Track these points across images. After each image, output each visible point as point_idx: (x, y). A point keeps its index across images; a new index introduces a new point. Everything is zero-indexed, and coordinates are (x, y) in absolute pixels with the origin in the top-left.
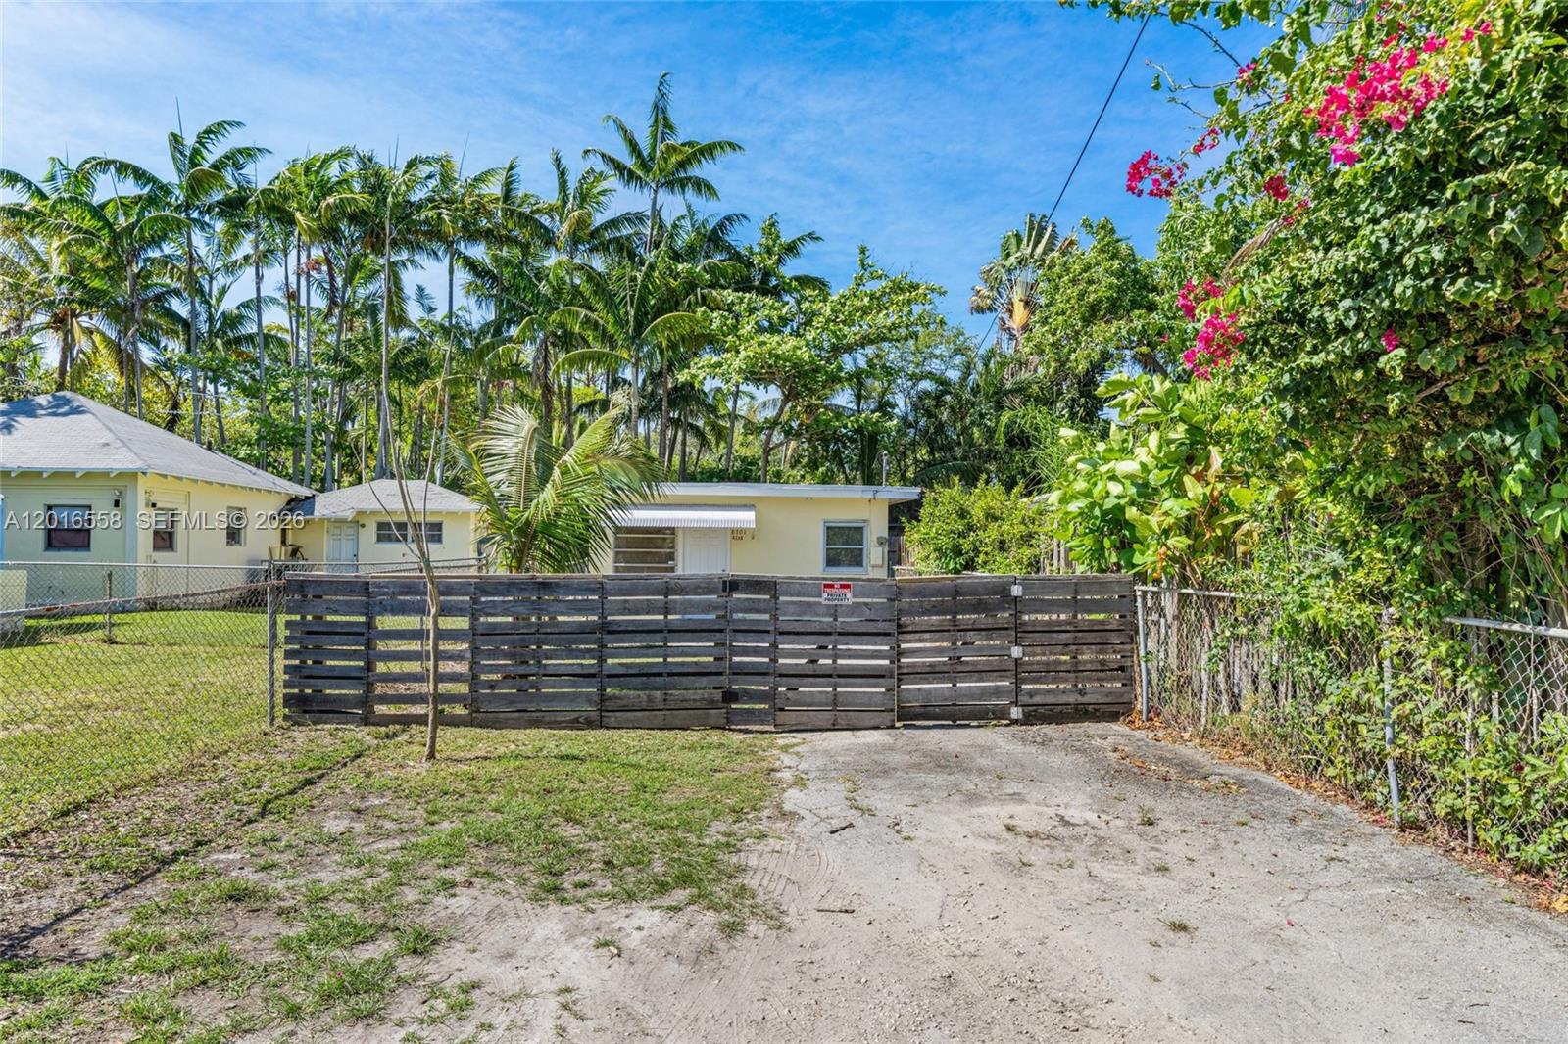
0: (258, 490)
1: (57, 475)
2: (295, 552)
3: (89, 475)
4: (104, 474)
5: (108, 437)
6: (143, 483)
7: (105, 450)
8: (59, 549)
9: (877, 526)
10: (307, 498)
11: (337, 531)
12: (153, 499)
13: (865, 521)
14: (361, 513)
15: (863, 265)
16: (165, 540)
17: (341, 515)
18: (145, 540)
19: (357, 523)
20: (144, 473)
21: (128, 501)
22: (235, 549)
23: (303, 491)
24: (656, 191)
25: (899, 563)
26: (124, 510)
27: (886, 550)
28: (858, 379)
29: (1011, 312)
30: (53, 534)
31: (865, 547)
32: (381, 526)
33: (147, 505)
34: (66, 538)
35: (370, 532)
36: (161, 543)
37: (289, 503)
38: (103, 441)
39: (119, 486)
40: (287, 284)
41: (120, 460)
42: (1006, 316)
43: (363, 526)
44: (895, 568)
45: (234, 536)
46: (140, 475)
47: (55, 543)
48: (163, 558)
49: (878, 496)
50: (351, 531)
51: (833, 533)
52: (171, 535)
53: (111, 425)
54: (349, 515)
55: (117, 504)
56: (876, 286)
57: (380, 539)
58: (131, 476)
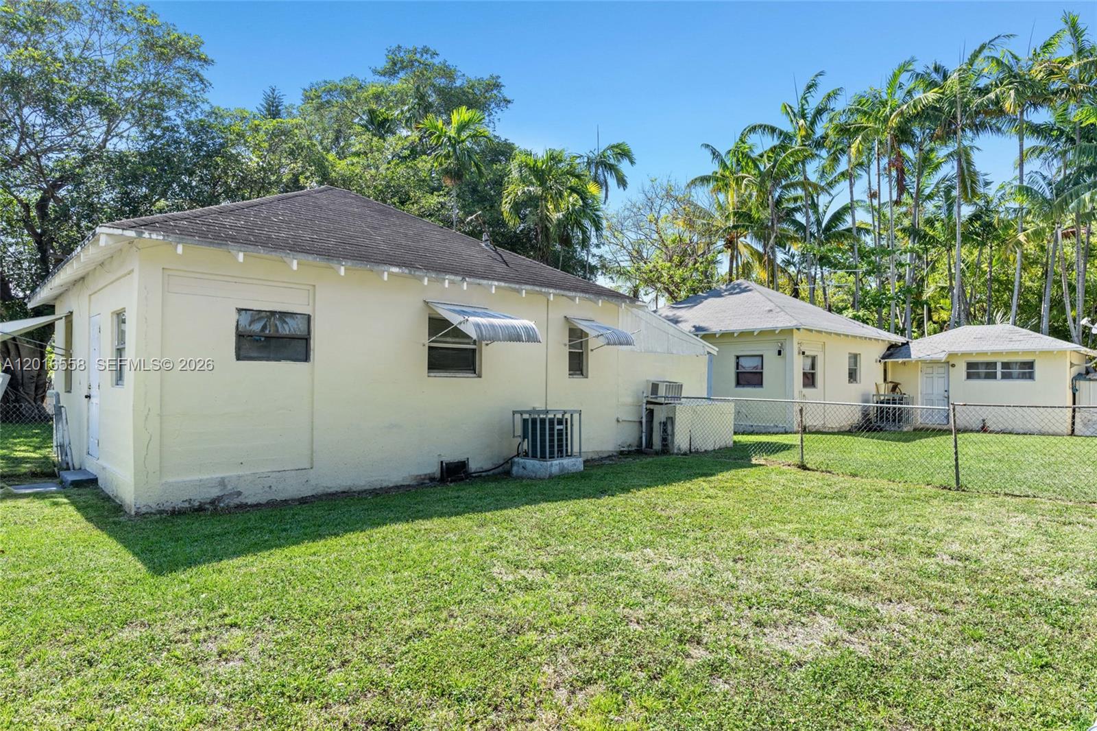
0: (870, 339)
1: (743, 334)
2: (895, 387)
3: (762, 332)
4: (771, 332)
5: (770, 306)
6: (797, 337)
7: (770, 315)
8: (744, 386)
10: (903, 344)
11: (930, 370)
12: (803, 349)
14: (951, 355)
16: (809, 379)
17: (936, 357)
18: (798, 379)
19: (949, 364)
20: (798, 329)
21: (786, 352)
22: (854, 385)
23: (899, 339)
26: (785, 358)
30: (740, 375)
32: (970, 365)
33: (799, 353)
34: (749, 378)
35: (961, 369)
36: (806, 381)
37: (888, 349)
38: (768, 308)
39: (781, 338)
40: (870, 188)
41: (781, 321)
43: (953, 366)
45: (852, 375)
46: (795, 331)
47: (741, 382)
48: (809, 391)
50: (942, 370)
52: (813, 375)
53: (770, 298)
54: (943, 357)
55: (780, 353)
57: (969, 376)
58: (788, 332)
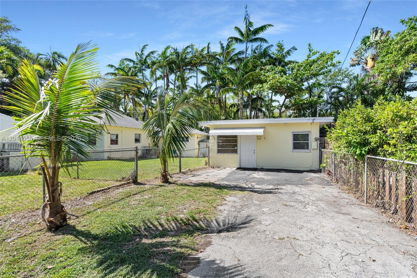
6: (106, 128)
9: (315, 133)
12: (109, 132)
13: (309, 132)
15: (310, 50)
16: (114, 142)
18: (108, 142)
21: (102, 133)
22: (137, 143)
24: (247, 43)
25: (324, 148)
27: (319, 143)
28: (310, 89)
29: (366, 64)
31: (309, 142)
33: (107, 133)
34: (92, 142)
42: (365, 66)
44: (323, 150)
46: (104, 125)
48: (113, 146)
49: (315, 121)
51: (296, 137)
52: (117, 141)
55: (100, 133)
56: (314, 58)
